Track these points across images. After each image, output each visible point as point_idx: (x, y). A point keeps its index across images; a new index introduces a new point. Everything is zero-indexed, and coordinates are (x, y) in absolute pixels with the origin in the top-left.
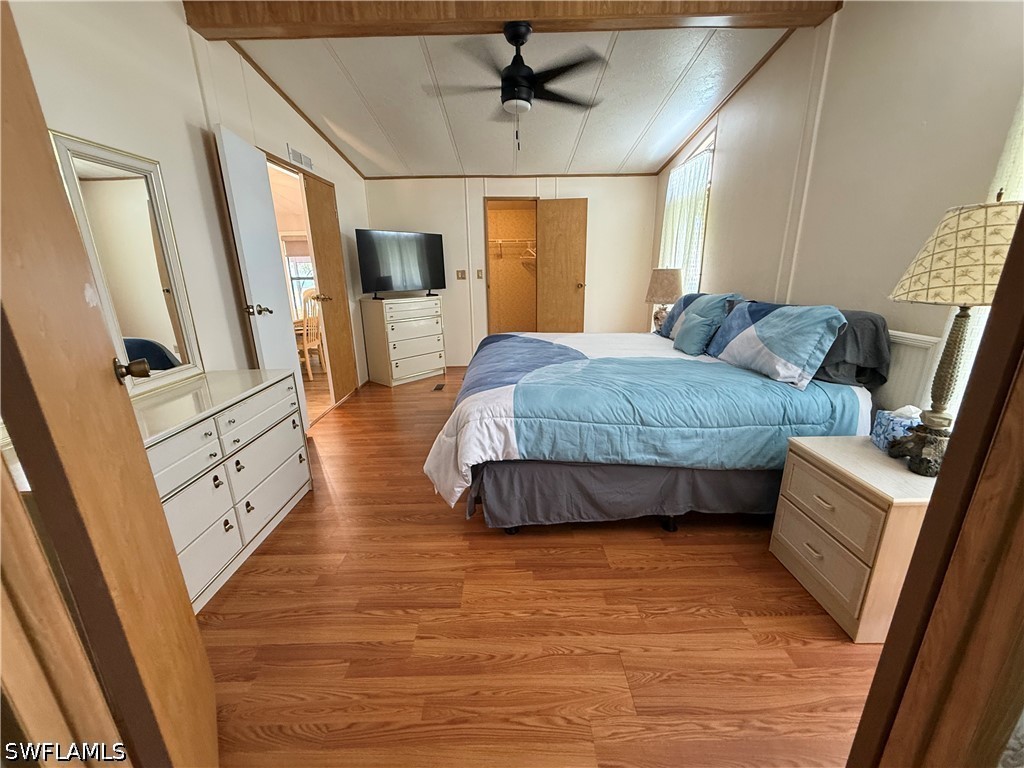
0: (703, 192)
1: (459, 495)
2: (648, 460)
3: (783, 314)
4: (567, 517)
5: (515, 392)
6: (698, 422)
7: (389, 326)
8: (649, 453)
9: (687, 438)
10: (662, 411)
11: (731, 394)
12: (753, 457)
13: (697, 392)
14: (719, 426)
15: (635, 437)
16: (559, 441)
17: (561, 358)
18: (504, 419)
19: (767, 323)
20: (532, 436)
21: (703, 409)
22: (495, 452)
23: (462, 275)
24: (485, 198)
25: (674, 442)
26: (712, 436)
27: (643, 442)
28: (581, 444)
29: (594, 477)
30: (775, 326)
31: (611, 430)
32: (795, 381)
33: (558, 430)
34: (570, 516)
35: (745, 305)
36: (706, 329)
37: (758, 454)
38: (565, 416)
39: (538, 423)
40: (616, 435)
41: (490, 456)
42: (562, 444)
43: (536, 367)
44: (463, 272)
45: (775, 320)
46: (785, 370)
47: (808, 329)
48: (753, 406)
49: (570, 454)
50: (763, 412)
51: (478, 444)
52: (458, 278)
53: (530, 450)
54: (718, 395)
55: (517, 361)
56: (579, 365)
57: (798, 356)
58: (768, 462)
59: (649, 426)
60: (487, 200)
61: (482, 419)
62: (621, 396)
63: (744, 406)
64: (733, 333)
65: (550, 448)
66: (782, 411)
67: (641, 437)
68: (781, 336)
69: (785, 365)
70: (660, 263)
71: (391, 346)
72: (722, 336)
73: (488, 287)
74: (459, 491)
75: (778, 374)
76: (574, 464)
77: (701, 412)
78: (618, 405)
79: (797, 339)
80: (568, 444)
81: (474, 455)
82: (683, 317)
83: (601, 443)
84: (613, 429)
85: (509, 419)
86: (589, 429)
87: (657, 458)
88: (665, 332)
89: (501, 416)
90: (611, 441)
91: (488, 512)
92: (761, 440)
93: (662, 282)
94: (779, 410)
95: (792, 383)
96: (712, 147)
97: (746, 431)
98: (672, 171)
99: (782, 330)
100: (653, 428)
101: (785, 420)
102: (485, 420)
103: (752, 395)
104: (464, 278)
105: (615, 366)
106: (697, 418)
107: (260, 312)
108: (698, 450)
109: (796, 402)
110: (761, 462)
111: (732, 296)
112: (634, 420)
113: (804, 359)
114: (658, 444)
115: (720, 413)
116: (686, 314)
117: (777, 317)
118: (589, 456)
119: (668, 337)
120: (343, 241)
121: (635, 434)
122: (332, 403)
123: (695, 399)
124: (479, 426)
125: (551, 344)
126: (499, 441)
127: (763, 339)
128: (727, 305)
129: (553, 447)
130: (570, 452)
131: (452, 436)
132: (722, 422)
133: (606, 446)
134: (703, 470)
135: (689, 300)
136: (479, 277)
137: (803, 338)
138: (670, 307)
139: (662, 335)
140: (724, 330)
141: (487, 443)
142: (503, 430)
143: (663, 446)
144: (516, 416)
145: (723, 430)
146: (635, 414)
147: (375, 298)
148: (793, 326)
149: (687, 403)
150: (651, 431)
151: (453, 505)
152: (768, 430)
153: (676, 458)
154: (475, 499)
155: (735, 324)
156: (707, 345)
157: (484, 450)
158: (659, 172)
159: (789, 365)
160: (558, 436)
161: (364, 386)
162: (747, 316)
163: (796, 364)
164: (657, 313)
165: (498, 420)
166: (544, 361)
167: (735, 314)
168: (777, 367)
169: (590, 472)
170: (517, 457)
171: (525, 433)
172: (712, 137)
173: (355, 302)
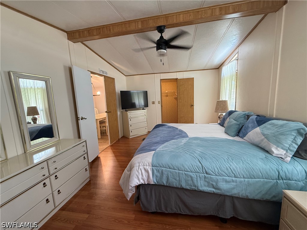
0: (234, 73)
1: (131, 196)
2: (210, 191)
3: (273, 124)
4: (175, 210)
5: (154, 155)
6: (233, 175)
7: (129, 119)
8: (210, 187)
9: (229, 182)
10: (216, 169)
11: (249, 162)
12: (263, 195)
13: (233, 160)
14: (244, 178)
15: (204, 179)
16: (170, 178)
17: (178, 136)
18: (148, 167)
19: (265, 127)
20: (158, 175)
21: (235, 169)
22: (144, 180)
23: (153, 103)
24: (161, 79)
25: (221, 183)
26: (241, 182)
27: (207, 182)
28: (179, 180)
29: (186, 194)
30: (269, 129)
31: (192, 175)
32: (283, 157)
33: (169, 173)
34: (176, 210)
35: (254, 117)
36: (237, 126)
37: (266, 193)
38: (172, 167)
39: (161, 169)
40: (195, 178)
41: (142, 182)
42: (171, 179)
43: (167, 141)
44: (154, 102)
45: (269, 126)
46: (277, 151)
47: (288, 133)
48: (261, 169)
49: (174, 184)
50: (267, 173)
51: (136, 177)
52: (152, 104)
53: (158, 181)
54: (243, 162)
55: (161, 138)
56: (184, 141)
57: (283, 145)
58: (272, 198)
59: (210, 175)
60: (161, 80)
61: (139, 166)
62: (197, 159)
63: (256, 168)
64: (250, 129)
65: (166, 180)
66: (277, 173)
67: (206, 180)
68: (273, 135)
69: (276, 148)
70: (221, 98)
71: (130, 125)
72: (244, 130)
73: (162, 106)
74: (130, 195)
75: (273, 152)
76: (177, 188)
77: (234, 170)
78: (196, 164)
79: (281, 137)
80: (174, 180)
81: (135, 182)
82: (228, 120)
83: (188, 180)
84: (193, 175)
85: (150, 167)
86: (182, 174)
87: (214, 190)
88: (222, 124)
89: (147, 166)
90: (192, 180)
91: (142, 204)
92: (268, 186)
93: (221, 105)
94: (275, 173)
95: (281, 158)
96: (237, 59)
97: (259, 181)
98: (223, 67)
99: (273, 131)
100: (212, 176)
101: (279, 177)
102: (140, 167)
103: (260, 163)
104: (154, 104)
105: (198, 141)
106: (233, 173)
107: (82, 119)
108: (234, 188)
109: (284, 169)
110: (268, 197)
111: (249, 113)
112: (203, 172)
113: (287, 147)
114: (214, 184)
115: (244, 172)
116: (230, 119)
117: (270, 125)
118: (183, 186)
119: (223, 126)
120: (117, 94)
121: (203, 178)
122: (110, 144)
123: (231, 163)
124: (138, 169)
125: (177, 129)
126: (146, 176)
127: (264, 135)
128: (246, 116)
129: (167, 181)
130: (175, 184)
131: (129, 171)
132: (245, 176)
133: (190, 182)
134: (237, 197)
135: (231, 113)
136: (159, 103)
137: (285, 137)
138: (224, 114)
139: (221, 125)
140: (245, 127)
141: (140, 177)
142: (147, 171)
143: (217, 185)
144: (152, 166)
145: (246, 180)
146: (203, 169)
147: (126, 111)
148: (279, 130)
149: (227, 165)
150: (210, 177)
151: (129, 199)
152: (271, 182)
153: (223, 191)
154: (137, 198)
155: (250, 125)
156: (239, 132)
157: (139, 180)
158: (218, 68)
159: (279, 148)
160: (169, 176)
161: (122, 138)
162: (255, 122)
163: (282, 148)
164: (219, 116)
165: (145, 167)
166: (171, 138)
167: (250, 121)
168: (272, 149)
169: (184, 192)
170: (153, 183)
171: (156, 173)
172: (237, 55)
173: (120, 112)
